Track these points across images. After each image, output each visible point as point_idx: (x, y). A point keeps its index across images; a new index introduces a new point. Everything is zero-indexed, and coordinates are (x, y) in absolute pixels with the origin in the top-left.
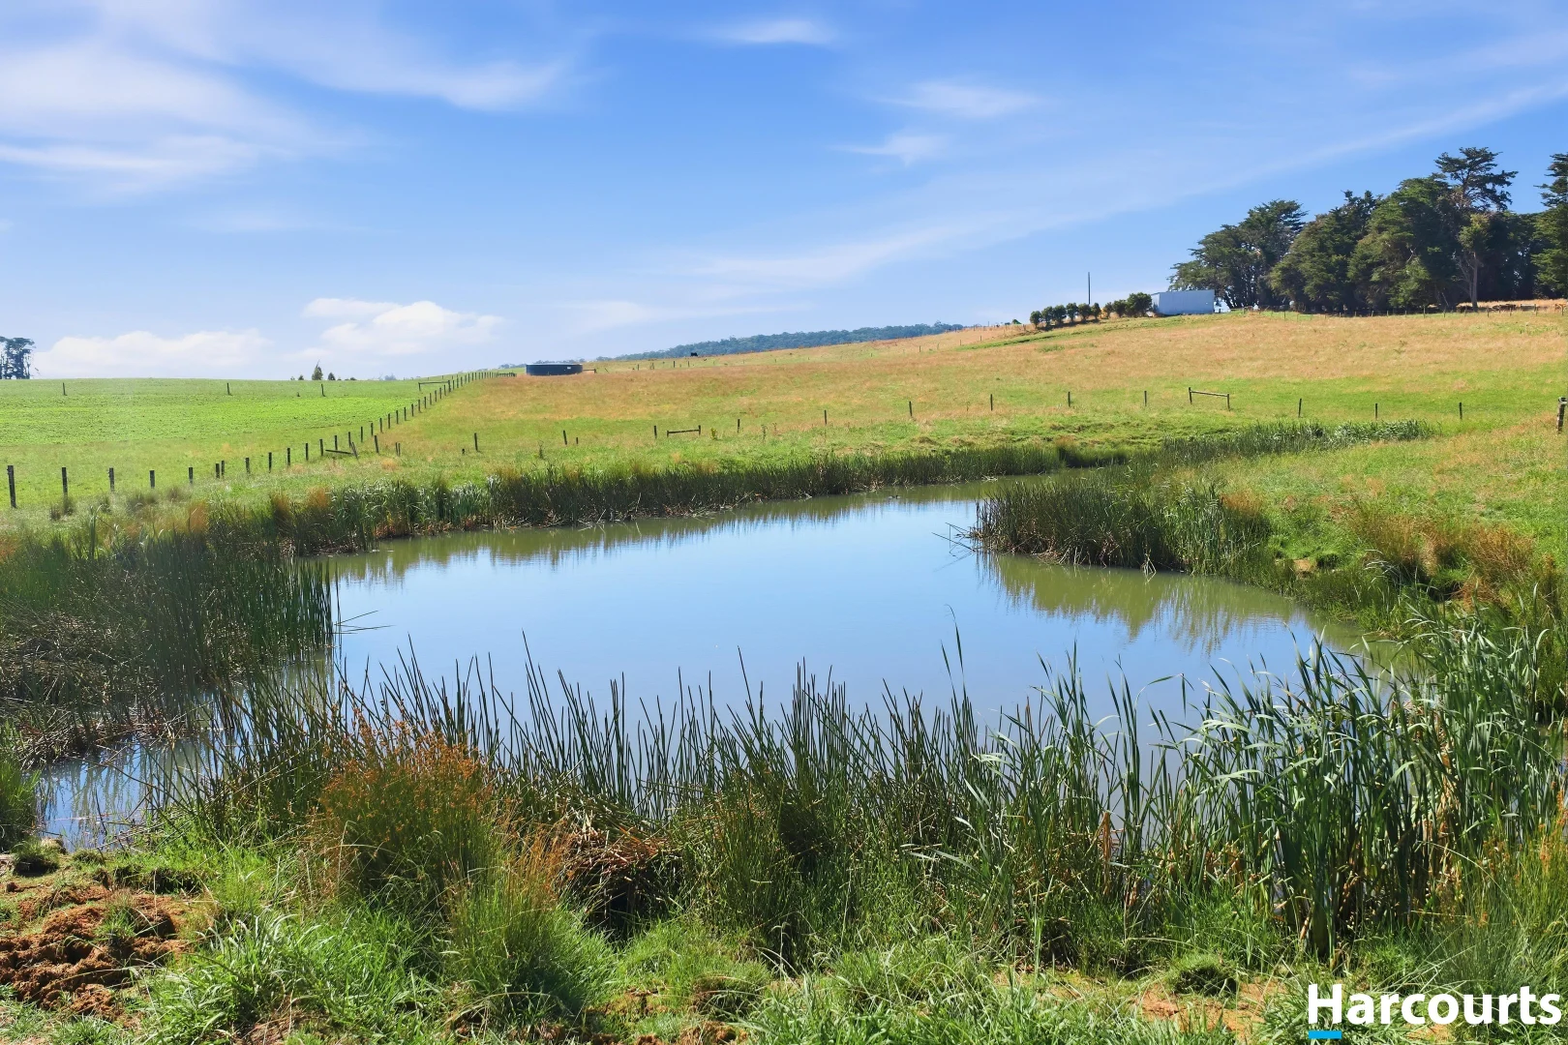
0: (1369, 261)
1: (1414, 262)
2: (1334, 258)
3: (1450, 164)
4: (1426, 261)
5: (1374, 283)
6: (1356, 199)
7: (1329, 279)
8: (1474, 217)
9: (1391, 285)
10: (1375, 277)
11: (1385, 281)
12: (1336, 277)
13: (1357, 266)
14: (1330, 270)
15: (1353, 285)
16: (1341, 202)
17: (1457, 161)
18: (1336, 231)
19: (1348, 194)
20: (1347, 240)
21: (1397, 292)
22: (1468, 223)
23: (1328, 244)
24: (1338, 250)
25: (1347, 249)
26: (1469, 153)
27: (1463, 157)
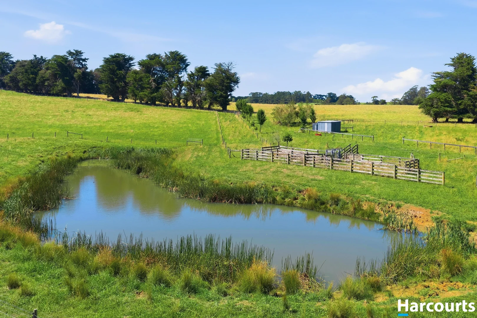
0: (44, 79)
1: (60, 81)
2: (31, 76)
3: (70, 53)
4: (64, 81)
5: (46, 86)
6: (38, 58)
7: (29, 82)
8: (78, 70)
9: (51, 87)
10: (46, 84)
11: (49, 85)
12: (32, 82)
13: (40, 80)
14: (29, 79)
15: (37, 85)
16: (32, 58)
17: (73, 53)
18: (31, 67)
19: (35, 56)
20: (35, 71)
21: (53, 89)
22: (76, 72)
23: (29, 71)
24: (32, 73)
25: (36, 74)
26: (76, 51)
27: (75, 52)
